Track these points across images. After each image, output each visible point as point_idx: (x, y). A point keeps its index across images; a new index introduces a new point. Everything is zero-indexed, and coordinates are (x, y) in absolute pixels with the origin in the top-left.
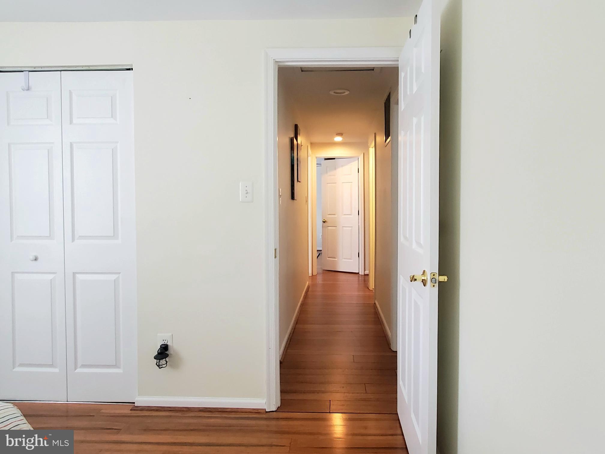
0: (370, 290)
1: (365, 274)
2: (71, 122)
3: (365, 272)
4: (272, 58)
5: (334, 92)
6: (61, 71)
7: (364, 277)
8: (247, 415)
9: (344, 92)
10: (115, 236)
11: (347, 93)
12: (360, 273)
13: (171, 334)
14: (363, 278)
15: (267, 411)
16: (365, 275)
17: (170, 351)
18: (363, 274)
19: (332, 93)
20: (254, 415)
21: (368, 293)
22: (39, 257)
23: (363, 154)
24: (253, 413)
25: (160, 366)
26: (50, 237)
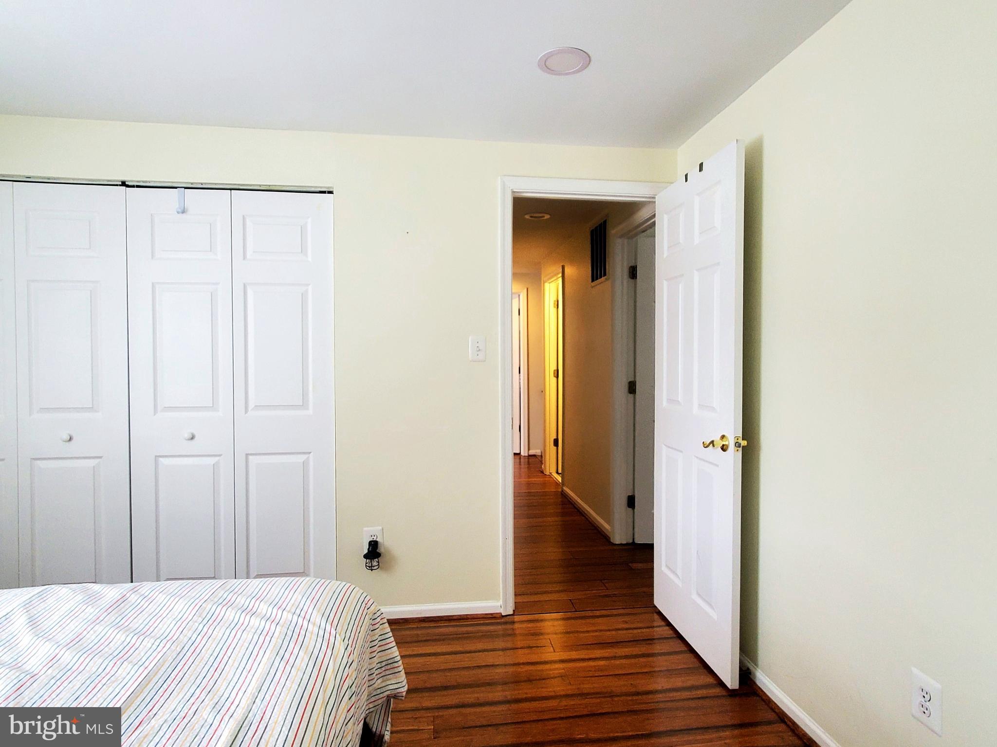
0: (546, 475)
1: (530, 454)
2: (245, 258)
3: (530, 451)
4: (509, 187)
5: (531, 217)
6: (231, 189)
7: (528, 458)
8: (483, 620)
9: (544, 217)
10: (304, 406)
11: (547, 217)
12: (521, 454)
13: (380, 528)
14: (527, 460)
15: (503, 615)
16: (529, 456)
17: (381, 549)
18: (526, 455)
19: (527, 217)
20: (487, 620)
21: (542, 479)
22: (196, 436)
23: (526, 290)
24: (486, 618)
25: (372, 568)
26: (213, 407)
